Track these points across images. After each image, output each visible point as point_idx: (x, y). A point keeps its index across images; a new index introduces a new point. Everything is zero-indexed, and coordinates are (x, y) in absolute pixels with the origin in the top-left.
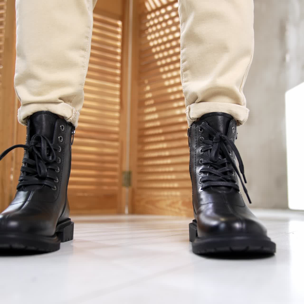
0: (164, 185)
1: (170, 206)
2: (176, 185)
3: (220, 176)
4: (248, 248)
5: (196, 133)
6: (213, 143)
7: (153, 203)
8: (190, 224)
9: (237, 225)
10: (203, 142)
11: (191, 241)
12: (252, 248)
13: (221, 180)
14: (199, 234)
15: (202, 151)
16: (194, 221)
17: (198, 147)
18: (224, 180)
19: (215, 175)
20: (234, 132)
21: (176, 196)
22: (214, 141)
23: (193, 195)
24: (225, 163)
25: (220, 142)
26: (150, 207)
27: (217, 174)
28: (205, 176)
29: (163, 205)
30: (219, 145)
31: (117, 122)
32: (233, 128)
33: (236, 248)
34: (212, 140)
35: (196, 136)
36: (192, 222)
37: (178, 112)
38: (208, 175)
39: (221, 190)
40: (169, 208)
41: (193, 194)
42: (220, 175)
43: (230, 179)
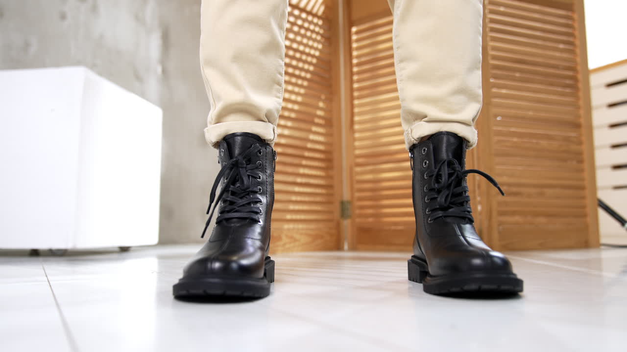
31: (357, 144)
37: (286, 132)
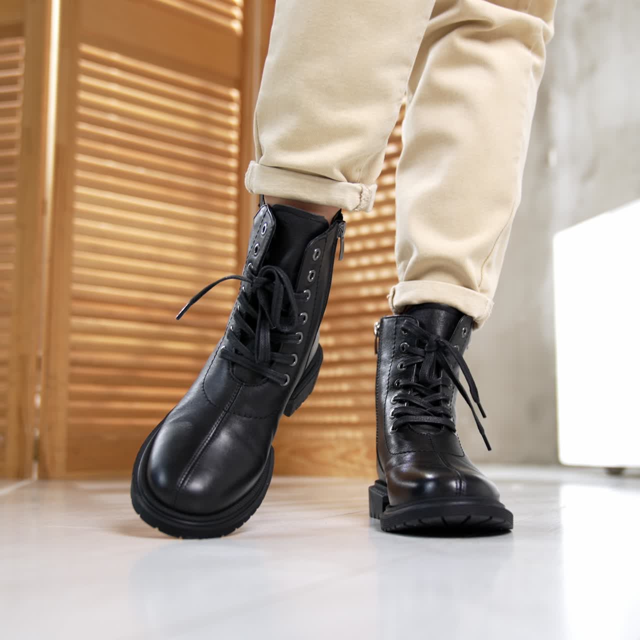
0: (329, 418)
1: (343, 457)
2: (354, 418)
3: (425, 409)
4: (469, 518)
5: (395, 334)
6: (425, 352)
7: (305, 452)
8: (371, 488)
9: (454, 484)
10: (406, 351)
11: (373, 515)
12: (477, 518)
13: (426, 414)
14: (391, 501)
15: (404, 366)
16: (377, 482)
17: (396, 358)
18: (430, 413)
19: (418, 406)
20: (463, 337)
21: (355, 440)
22: (426, 349)
23: (377, 438)
24: (439, 385)
25: (437, 350)
26: (299, 460)
27: (422, 405)
28: (401, 405)
29: (328, 455)
30: (434, 356)
32: (463, 329)
33: (451, 518)
34: (424, 348)
35: (395, 339)
36: (373, 484)
38: (407, 405)
39: (425, 430)
40: (340, 463)
41: (377, 435)
42: (426, 407)
43: (442, 412)
